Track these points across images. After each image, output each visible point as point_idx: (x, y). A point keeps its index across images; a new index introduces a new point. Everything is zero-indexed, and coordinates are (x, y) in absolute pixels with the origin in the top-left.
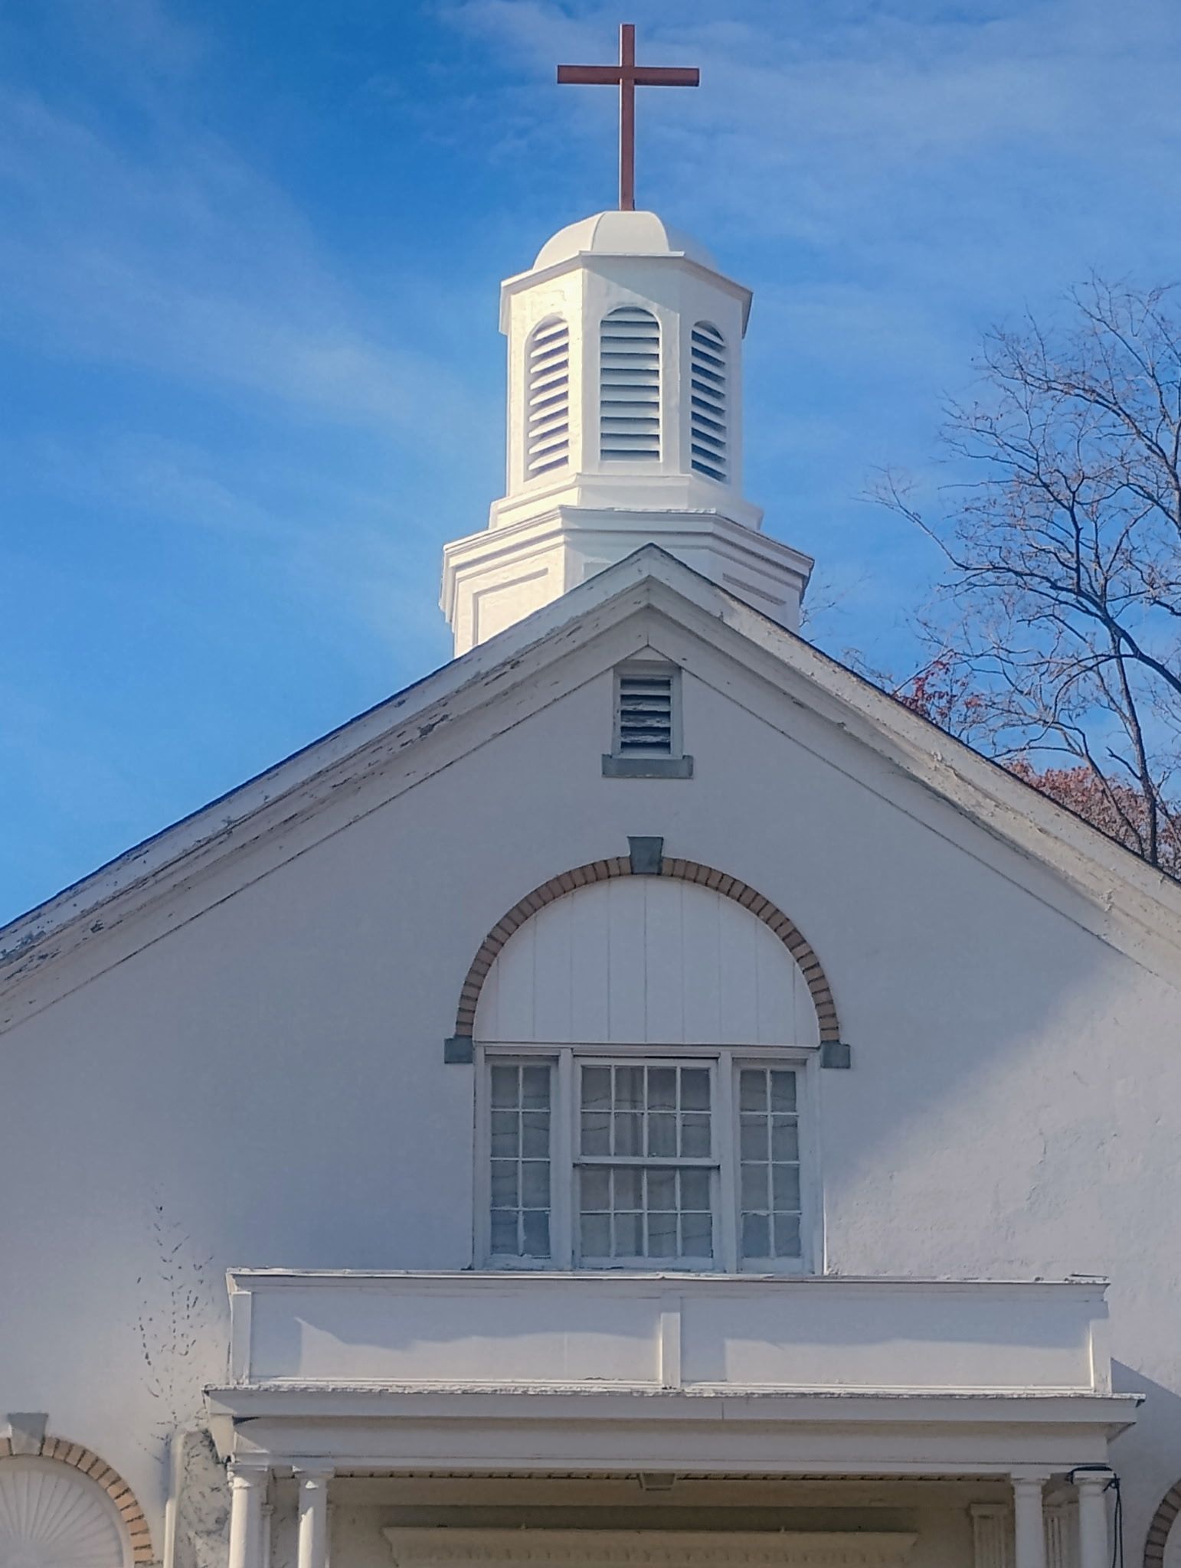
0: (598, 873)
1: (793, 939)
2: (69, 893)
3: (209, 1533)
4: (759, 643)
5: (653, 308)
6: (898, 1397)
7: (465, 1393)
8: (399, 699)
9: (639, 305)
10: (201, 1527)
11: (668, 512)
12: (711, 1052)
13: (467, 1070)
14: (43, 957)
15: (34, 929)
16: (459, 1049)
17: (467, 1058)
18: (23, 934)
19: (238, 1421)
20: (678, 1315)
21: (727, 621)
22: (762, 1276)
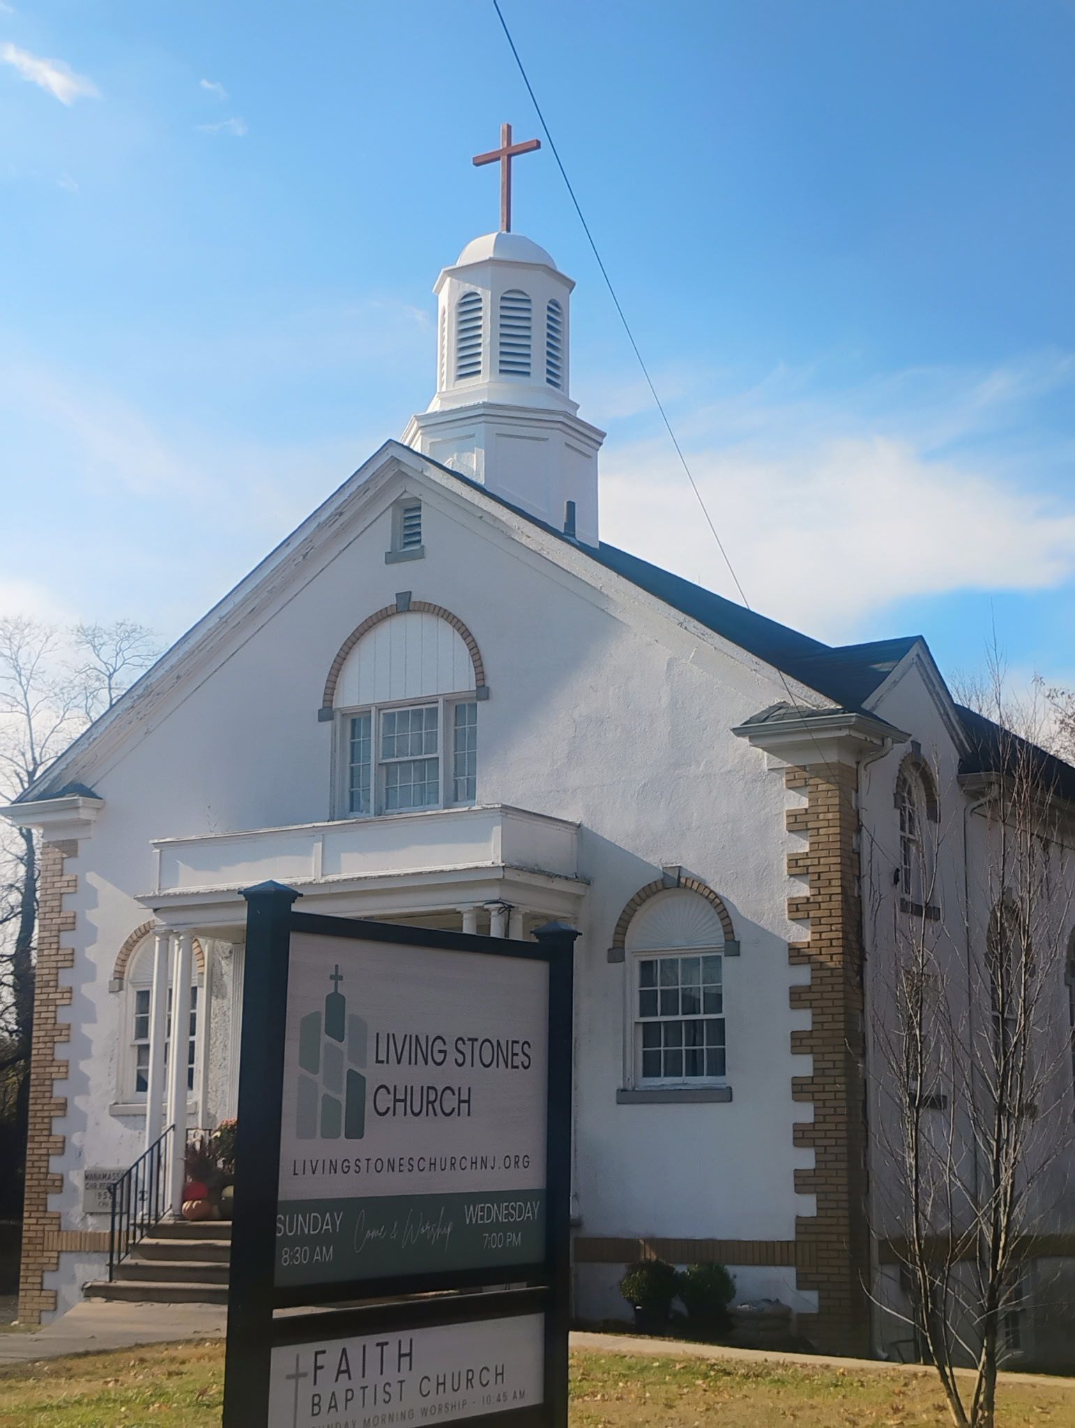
0: (383, 616)
1: (466, 634)
2: (160, 663)
3: (227, 958)
4: (438, 481)
5: (479, 291)
6: (399, 876)
7: (228, 890)
8: (286, 543)
9: (473, 291)
10: (223, 955)
11: (461, 408)
12: (433, 699)
13: (328, 724)
14: (158, 694)
15: (148, 682)
16: (326, 714)
17: (330, 717)
18: (144, 686)
19: (155, 910)
20: (321, 844)
21: (425, 473)
22: (354, 821)
